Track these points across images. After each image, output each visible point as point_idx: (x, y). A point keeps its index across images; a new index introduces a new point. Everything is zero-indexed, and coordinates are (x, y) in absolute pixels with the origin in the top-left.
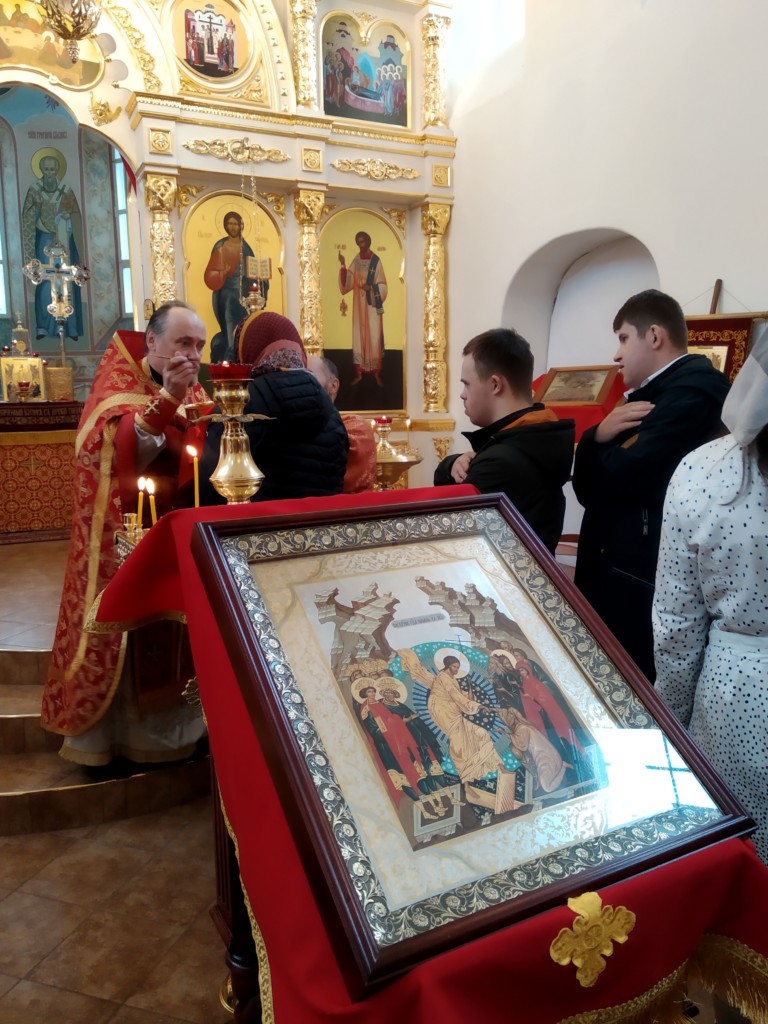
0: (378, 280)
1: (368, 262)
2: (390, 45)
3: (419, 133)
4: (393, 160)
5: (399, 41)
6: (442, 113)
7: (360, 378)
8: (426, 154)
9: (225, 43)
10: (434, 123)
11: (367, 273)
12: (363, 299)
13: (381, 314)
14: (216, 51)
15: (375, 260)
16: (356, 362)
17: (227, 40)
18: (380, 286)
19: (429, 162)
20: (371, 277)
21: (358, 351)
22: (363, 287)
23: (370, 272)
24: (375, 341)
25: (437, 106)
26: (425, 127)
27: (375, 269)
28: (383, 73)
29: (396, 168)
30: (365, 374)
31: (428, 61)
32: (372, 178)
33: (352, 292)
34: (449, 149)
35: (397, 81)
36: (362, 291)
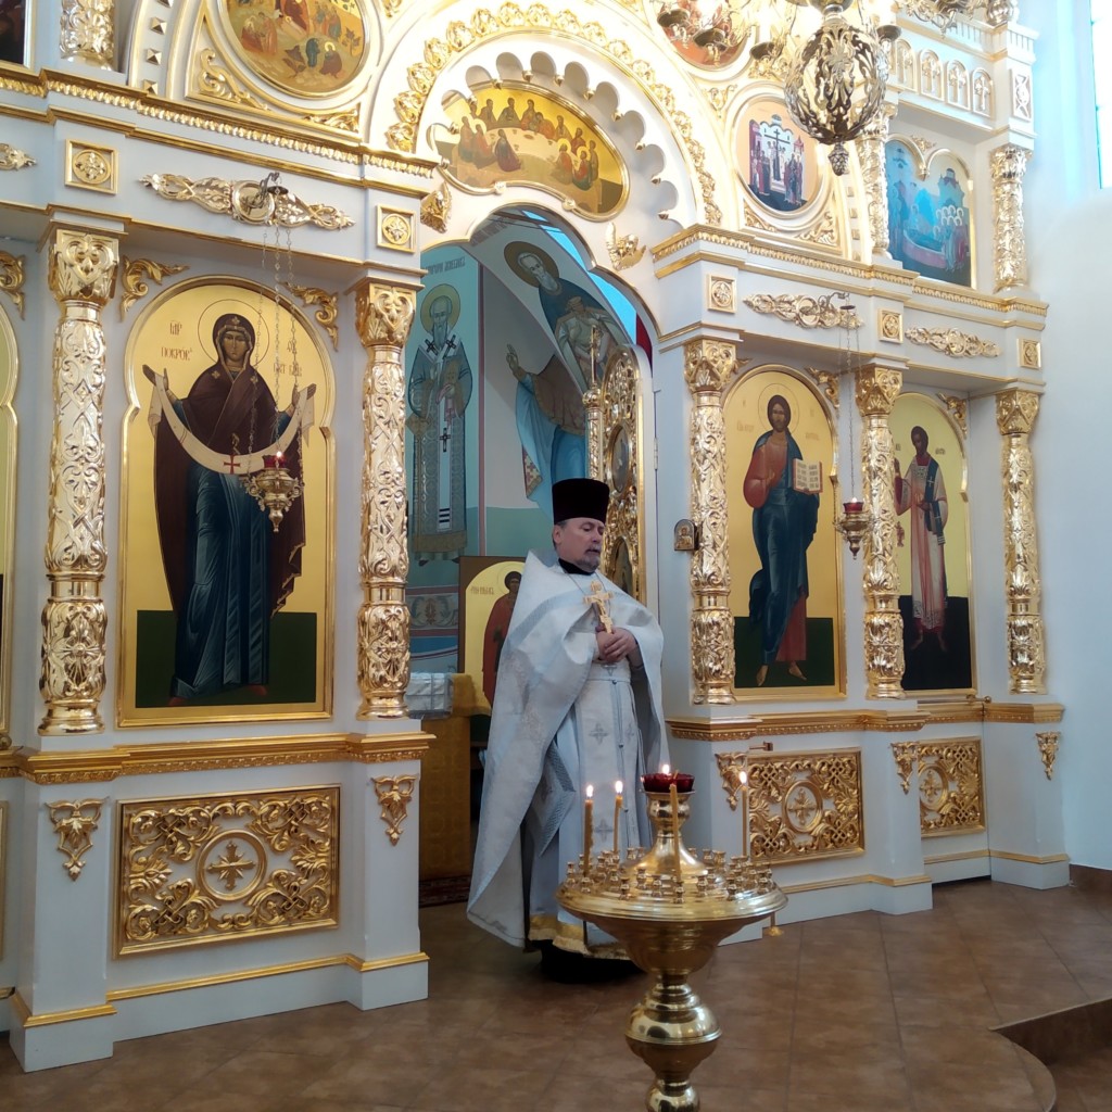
0: (938, 496)
1: (924, 469)
2: (949, 180)
4: (972, 330)
5: (959, 176)
6: (1023, 271)
7: (921, 640)
8: (1010, 324)
9: (792, 167)
11: (925, 485)
12: (922, 522)
13: (941, 544)
14: (782, 176)
15: (934, 466)
16: (916, 616)
17: (796, 164)
18: (940, 502)
19: (1013, 336)
20: (929, 490)
21: (918, 598)
22: (920, 506)
23: (928, 483)
24: (936, 585)
26: (999, 288)
27: (933, 480)
28: (943, 217)
29: (976, 341)
30: (926, 631)
31: (1001, 203)
33: (909, 511)
34: (1036, 319)
35: (958, 227)
36: (920, 510)
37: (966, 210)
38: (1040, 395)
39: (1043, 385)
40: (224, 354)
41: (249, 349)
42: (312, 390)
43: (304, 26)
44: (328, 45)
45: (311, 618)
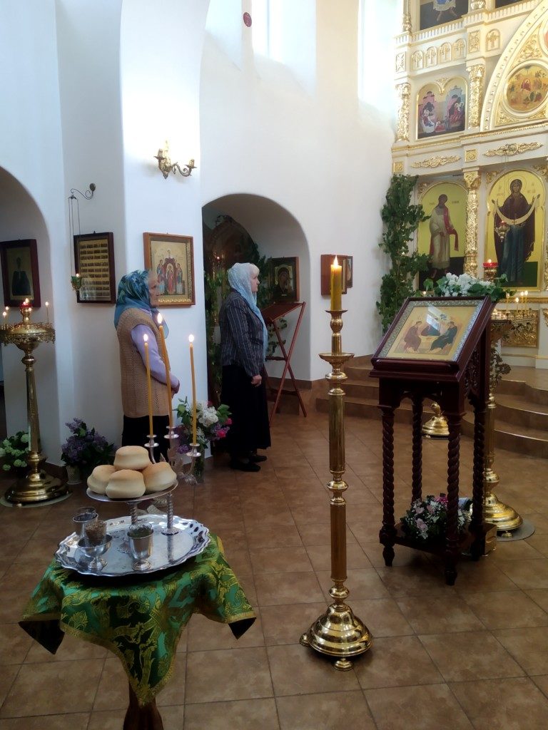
40: (513, 191)
41: (520, 189)
42: (539, 196)
43: (529, 89)
44: (537, 92)
45: (536, 263)
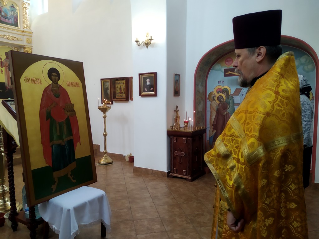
2: (13, 7)
3: (22, 29)
4: (15, 36)
5: (15, 6)
6: (28, 25)
7: (7, 90)
8: (24, 35)
10: (26, 28)
11: (8, 63)
12: (8, 70)
16: (6, 86)
19: (25, 37)
21: (6, 83)
22: (7, 66)
25: (27, 24)
26: (24, 28)
28: (11, 13)
29: (16, 38)
30: (9, 89)
31: (24, 12)
32: (9, 39)
33: (4, 67)
34: (31, 35)
35: (15, 16)
36: (7, 67)
37: (17, 13)
38: (32, 48)
39: (32, 47)
